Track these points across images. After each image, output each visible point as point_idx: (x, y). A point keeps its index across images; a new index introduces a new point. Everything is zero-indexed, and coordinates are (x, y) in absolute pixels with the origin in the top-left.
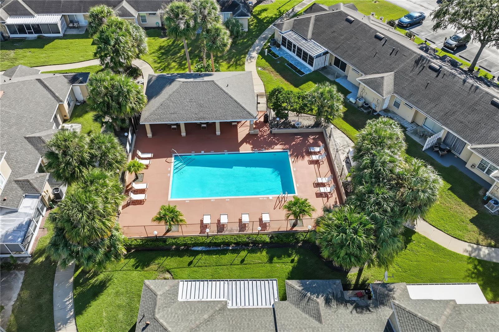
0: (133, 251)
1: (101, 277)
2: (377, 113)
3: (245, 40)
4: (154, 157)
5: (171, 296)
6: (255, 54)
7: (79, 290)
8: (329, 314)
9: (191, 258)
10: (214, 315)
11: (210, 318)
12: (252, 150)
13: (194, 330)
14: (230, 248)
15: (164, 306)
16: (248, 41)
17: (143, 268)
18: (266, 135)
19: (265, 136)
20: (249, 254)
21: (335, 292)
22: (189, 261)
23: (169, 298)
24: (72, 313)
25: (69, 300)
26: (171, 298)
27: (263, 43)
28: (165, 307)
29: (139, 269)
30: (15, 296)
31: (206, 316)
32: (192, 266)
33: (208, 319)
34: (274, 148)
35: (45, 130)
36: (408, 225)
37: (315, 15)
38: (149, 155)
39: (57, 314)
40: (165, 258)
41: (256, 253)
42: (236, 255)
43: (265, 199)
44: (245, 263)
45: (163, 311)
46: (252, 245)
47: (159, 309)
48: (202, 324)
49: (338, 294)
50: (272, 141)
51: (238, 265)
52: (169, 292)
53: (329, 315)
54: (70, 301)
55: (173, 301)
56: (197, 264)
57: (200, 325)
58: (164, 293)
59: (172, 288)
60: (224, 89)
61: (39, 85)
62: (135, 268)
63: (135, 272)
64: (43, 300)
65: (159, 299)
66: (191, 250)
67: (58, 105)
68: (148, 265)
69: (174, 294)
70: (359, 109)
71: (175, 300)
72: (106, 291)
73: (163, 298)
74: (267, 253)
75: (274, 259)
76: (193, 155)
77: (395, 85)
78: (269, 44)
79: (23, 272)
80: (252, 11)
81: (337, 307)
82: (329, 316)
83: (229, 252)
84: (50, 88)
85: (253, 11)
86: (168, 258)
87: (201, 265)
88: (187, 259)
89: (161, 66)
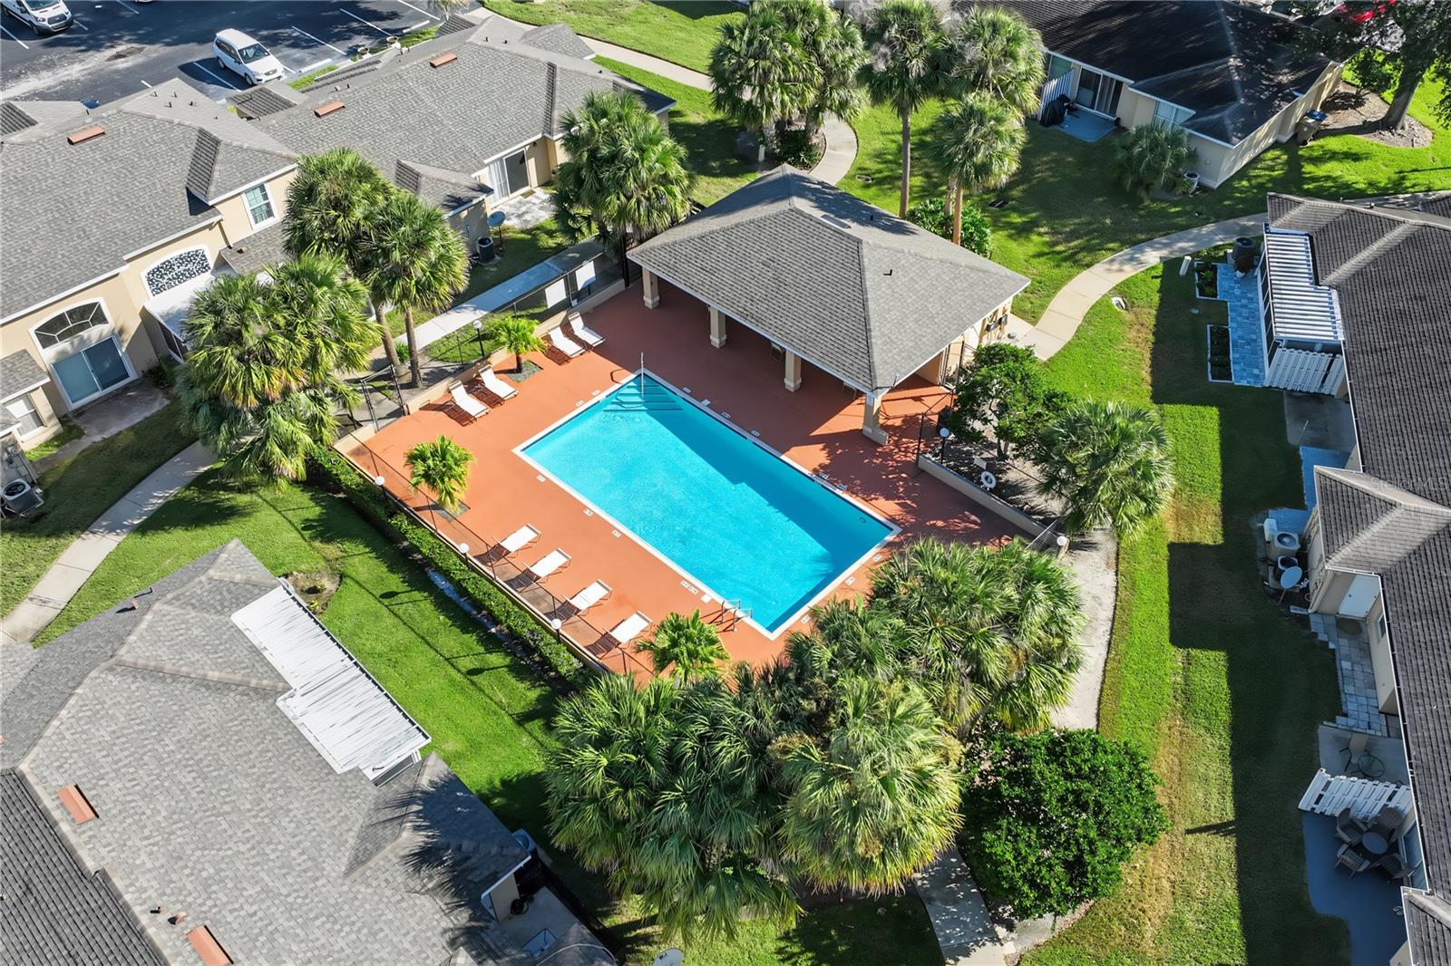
0: (341, 495)
1: (243, 499)
2: (1304, 612)
3: (1173, 210)
4: (598, 350)
5: (228, 596)
6: (1152, 257)
7: (192, 493)
8: (390, 879)
9: (404, 587)
10: (233, 687)
11: (219, 685)
12: (815, 471)
13: (161, 674)
14: (493, 630)
15: (193, 601)
16: (1178, 214)
17: (313, 538)
18: (897, 462)
19: (893, 460)
20: (506, 669)
21: (473, 860)
22: (394, 589)
23: (218, 597)
24: (136, 522)
25: (160, 498)
26: (224, 599)
27: (1221, 240)
28: (193, 605)
29: (307, 533)
30: (114, 430)
31: (214, 675)
32: (386, 602)
33: (211, 684)
34: (874, 502)
35: (454, 170)
36: (948, 939)
37: (1422, 222)
38: (593, 339)
39: (122, 506)
40: (368, 550)
41: (522, 680)
42: (482, 649)
43: (692, 590)
44: (475, 678)
45: (181, 607)
46: (537, 659)
47: (177, 598)
48: (187, 680)
49: (477, 872)
50: (894, 484)
51: (459, 671)
52: (233, 589)
53: (386, 880)
54: (160, 501)
55: (219, 608)
56: (396, 608)
57: (182, 679)
58: (221, 581)
59: (248, 587)
60: (870, 277)
61: (543, 77)
62: (304, 529)
63: (295, 534)
64: (136, 467)
65: (201, 582)
66: (426, 573)
67: (540, 136)
68: (329, 540)
69: (237, 599)
70: (1262, 567)
71: (226, 610)
72: (217, 528)
73: (207, 587)
74: (538, 700)
75: (536, 721)
76: (680, 396)
77: (1418, 553)
78: (1230, 251)
79: (167, 402)
80: (1305, 143)
81: (433, 889)
82: (383, 884)
83: (477, 635)
84: (557, 93)
85: (1309, 144)
86: (371, 555)
87: (400, 612)
88: (395, 582)
89: (880, 171)
